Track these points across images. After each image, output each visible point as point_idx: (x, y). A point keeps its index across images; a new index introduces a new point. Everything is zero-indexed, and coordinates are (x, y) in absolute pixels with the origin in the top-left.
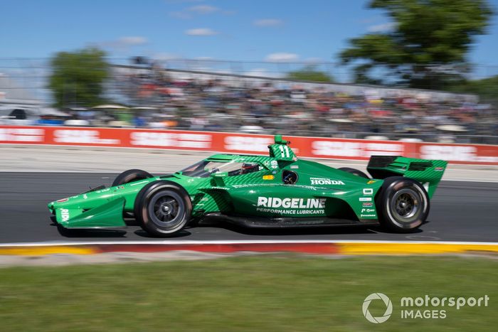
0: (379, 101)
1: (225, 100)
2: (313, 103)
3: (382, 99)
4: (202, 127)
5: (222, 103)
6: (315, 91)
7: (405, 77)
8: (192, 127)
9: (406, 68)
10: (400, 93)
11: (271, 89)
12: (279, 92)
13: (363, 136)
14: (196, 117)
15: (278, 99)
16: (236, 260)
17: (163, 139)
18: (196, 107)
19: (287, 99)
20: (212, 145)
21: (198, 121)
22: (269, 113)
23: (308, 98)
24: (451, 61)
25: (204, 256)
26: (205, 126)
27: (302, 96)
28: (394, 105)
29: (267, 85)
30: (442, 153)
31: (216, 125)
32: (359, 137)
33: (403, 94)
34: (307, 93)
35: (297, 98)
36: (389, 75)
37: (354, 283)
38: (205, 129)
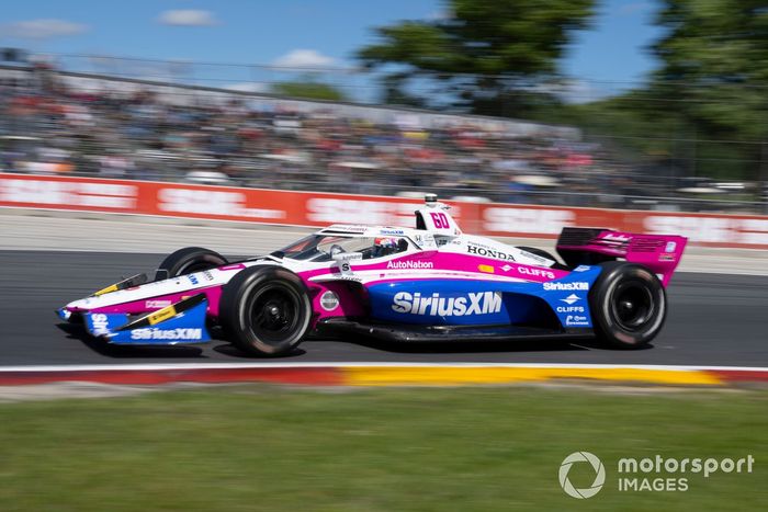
0: (422, 135)
1: (164, 127)
2: (313, 135)
3: (427, 131)
4: (123, 173)
5: (156, 133)
6: (316, 117)
7: (465, 96)
8: (104, 172)
9: (465, 80)
10: (455, 121)
11: (242, 110)
12: (254, 116)
13: (394, 192)
14: (111, 155)
15: (252, 127)
16: (168, 397)
17: (51, 192)
18: (111, 137)
19: (269, 127)
20: (138, 203)
21: (113, 162)
22: (238, 151)
23: (304, 126)
24: (535, 71)
25: (113, 390)
26: (127, 170)
27: (294, 123)
28: (445, 140)
29: (234, 103)
30: (520, 220)
31: (146, 169)
32: (387, 192)
33: (461, 123)
34: (301, 117)
35: (283, 126)
36: (437, 91)
37: (364, 433)
38: (127, 176)
